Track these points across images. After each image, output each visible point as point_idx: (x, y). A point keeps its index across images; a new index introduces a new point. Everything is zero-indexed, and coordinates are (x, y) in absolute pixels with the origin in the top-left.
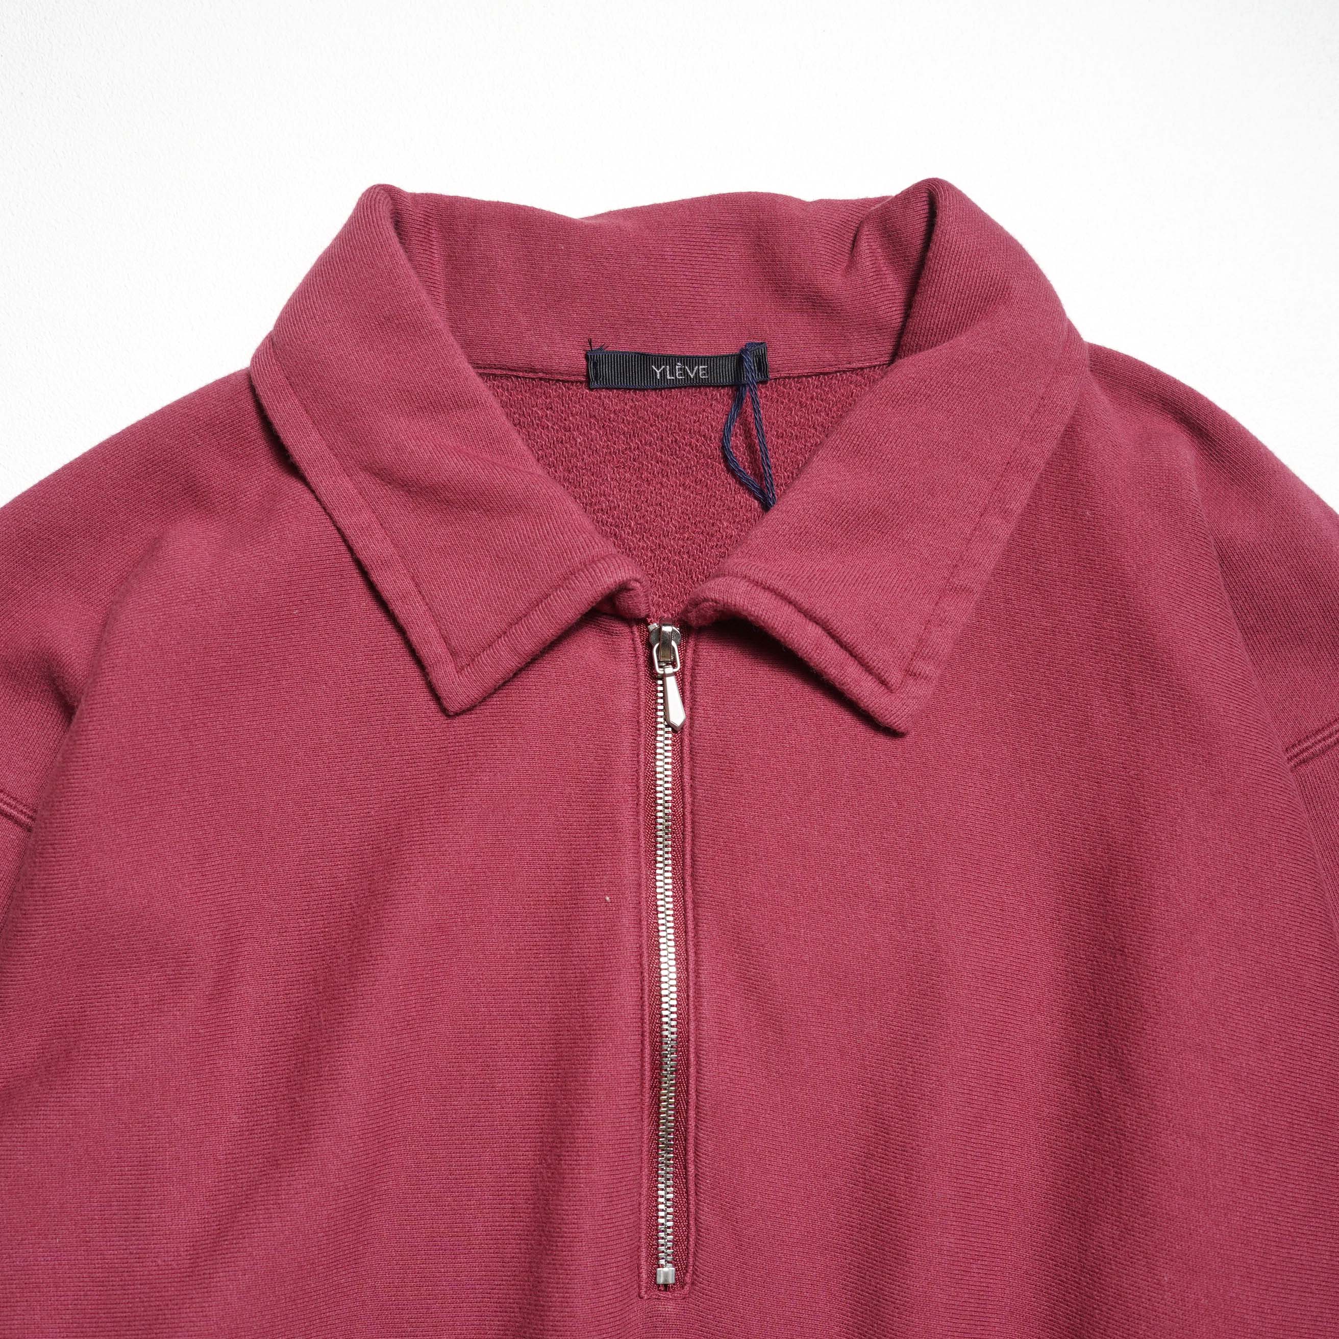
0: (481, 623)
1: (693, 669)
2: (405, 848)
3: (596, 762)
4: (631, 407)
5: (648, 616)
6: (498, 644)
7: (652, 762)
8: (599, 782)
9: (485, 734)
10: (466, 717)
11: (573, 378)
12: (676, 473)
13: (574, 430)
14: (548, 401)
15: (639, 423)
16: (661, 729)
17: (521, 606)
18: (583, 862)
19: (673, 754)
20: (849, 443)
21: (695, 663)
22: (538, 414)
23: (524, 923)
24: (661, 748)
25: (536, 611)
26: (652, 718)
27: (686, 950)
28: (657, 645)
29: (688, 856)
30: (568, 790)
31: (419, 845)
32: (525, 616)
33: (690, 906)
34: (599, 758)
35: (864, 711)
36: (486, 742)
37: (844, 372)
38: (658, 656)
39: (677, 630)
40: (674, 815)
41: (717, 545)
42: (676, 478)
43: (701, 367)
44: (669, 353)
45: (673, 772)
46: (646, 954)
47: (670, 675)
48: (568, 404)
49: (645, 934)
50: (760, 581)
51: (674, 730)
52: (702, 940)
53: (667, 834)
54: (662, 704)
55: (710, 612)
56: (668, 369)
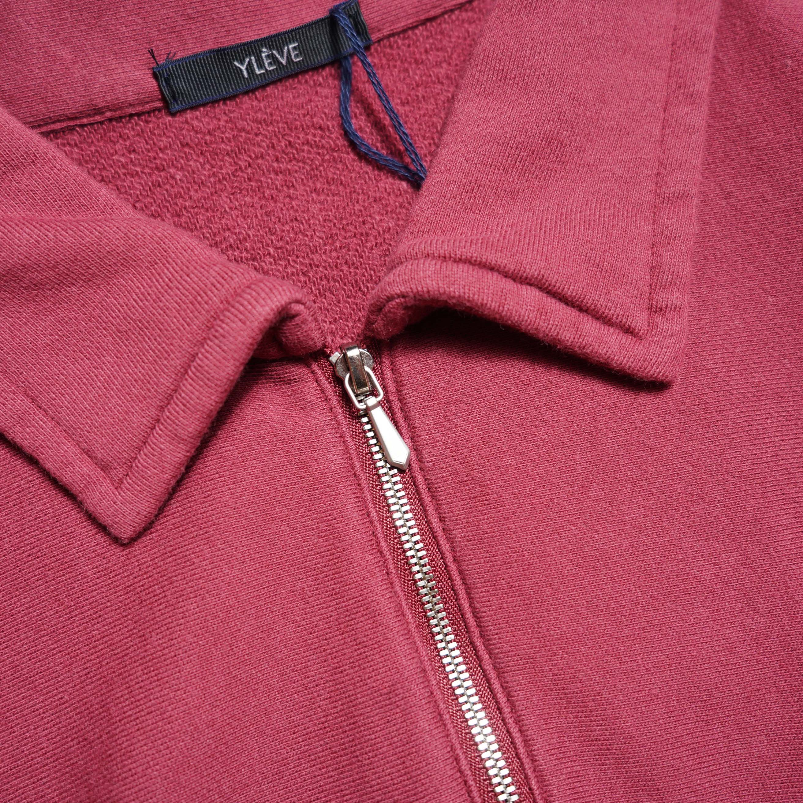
0: (125, 419)
1: (398, 391)
2: (118, 730)
3: (321, 540)
4: (226, 122)
5: (325, 346)
6: (154, 436)
7: (387, 517)
8: (333, 562)
9: (175, 552)
10: (145, 539)
11: (148, 107)
12: (302, 180)
13: (169, 167)
14: (128, 143)
15: (241, 136)
16: (385, 474)
17: (166, 381)
18: (347, 667)
19: (409, 499)
20: (491, 72)
21: (399, 383)
22: (121, 162)
23: (299, 768)
24: (392, 496)
25: (186, 380)
26: (370, 465)
27: (508, 731)
28: (348, 376)
29: (469, 615)
30: (299, 585)
31: (135, 720)
32: (175, 391)
33: (492, 675)
34: (323, 534)
35: (619, 371)
36: (179, 561)
37: (452, 11)
38: (353, 390)
39: (365, 351)
40: (435, 571)
41: (376, 243)
42: (304, 185)
43: (291, 46)
44: (249, 40)
45: (416, 520)
46: (462, 757)
47: (374, 407)
48: (153, 140)
49: (452, 731)
50: (447, 255)
51: (401, 470)
52: (523, 713)
53: (434, 596)
54: (375, 445)
55: (401, 312)
56: (254, 61)
